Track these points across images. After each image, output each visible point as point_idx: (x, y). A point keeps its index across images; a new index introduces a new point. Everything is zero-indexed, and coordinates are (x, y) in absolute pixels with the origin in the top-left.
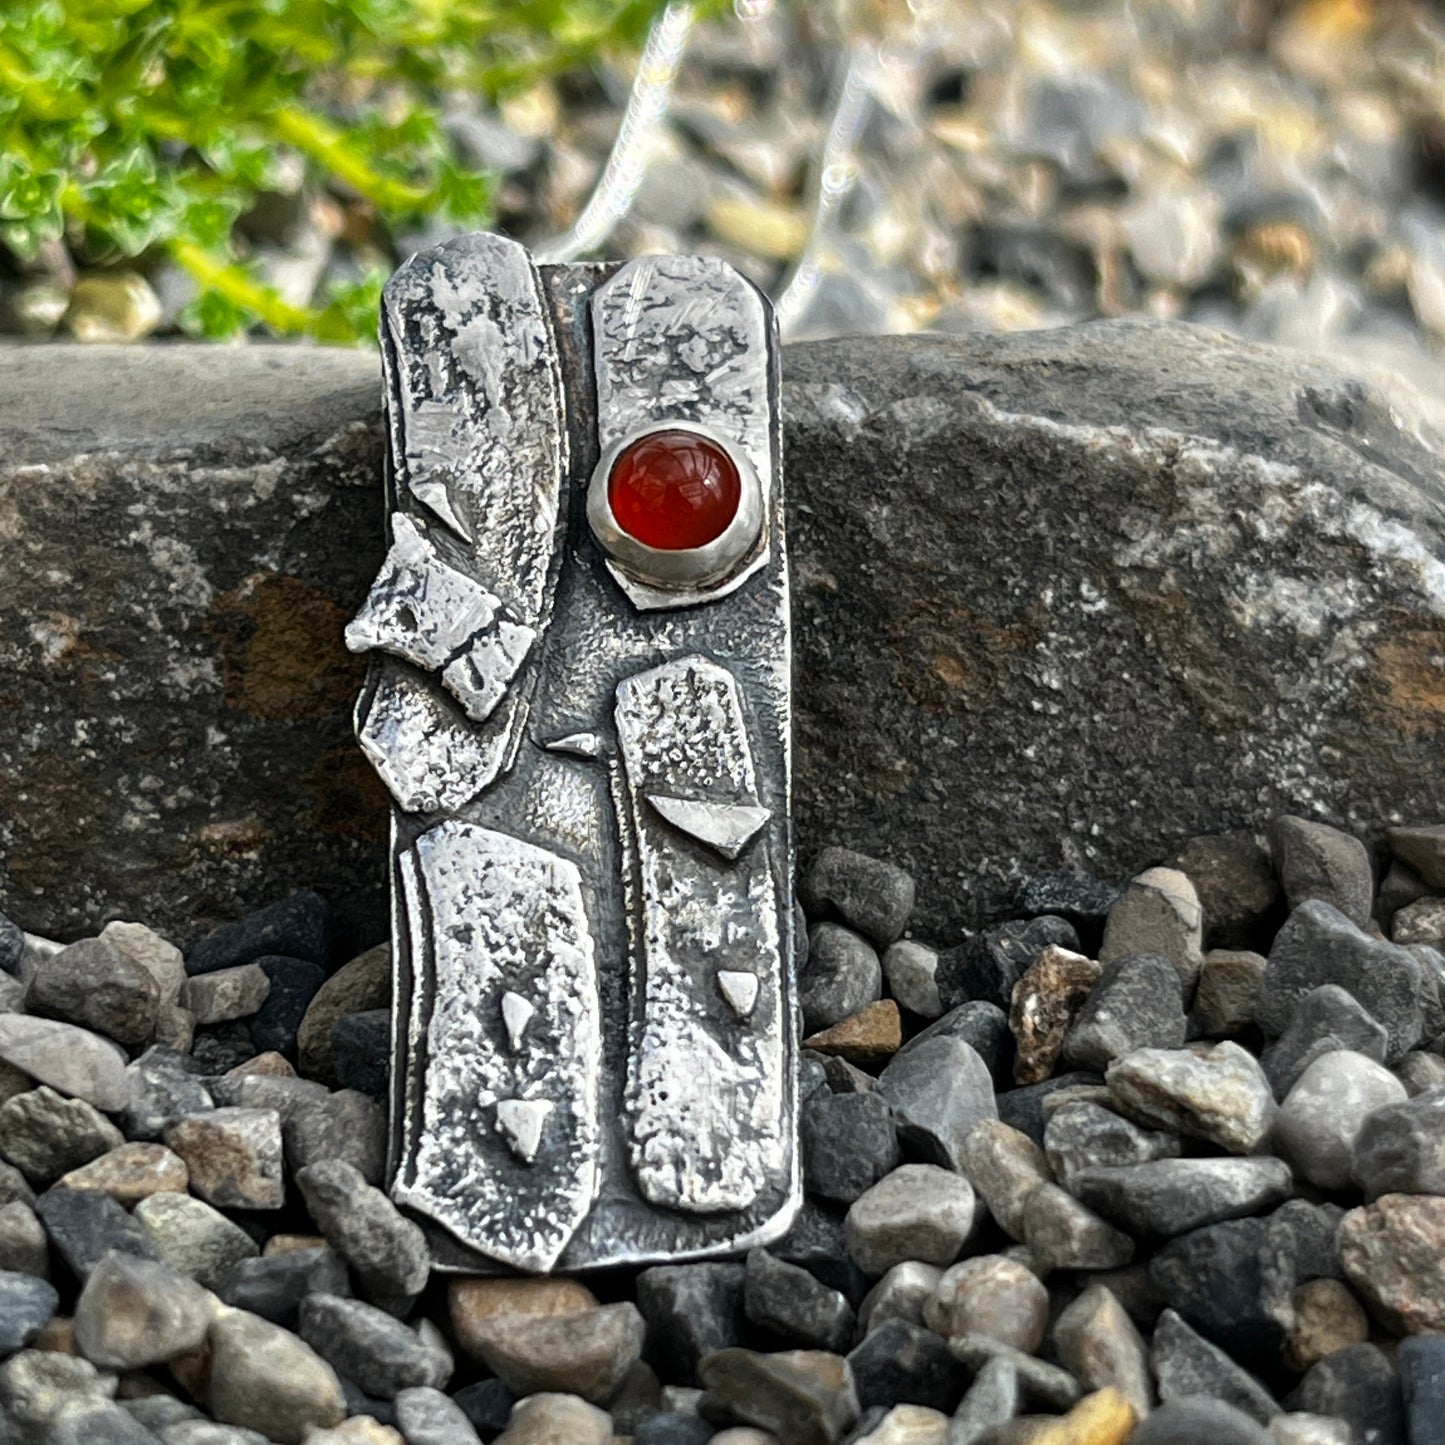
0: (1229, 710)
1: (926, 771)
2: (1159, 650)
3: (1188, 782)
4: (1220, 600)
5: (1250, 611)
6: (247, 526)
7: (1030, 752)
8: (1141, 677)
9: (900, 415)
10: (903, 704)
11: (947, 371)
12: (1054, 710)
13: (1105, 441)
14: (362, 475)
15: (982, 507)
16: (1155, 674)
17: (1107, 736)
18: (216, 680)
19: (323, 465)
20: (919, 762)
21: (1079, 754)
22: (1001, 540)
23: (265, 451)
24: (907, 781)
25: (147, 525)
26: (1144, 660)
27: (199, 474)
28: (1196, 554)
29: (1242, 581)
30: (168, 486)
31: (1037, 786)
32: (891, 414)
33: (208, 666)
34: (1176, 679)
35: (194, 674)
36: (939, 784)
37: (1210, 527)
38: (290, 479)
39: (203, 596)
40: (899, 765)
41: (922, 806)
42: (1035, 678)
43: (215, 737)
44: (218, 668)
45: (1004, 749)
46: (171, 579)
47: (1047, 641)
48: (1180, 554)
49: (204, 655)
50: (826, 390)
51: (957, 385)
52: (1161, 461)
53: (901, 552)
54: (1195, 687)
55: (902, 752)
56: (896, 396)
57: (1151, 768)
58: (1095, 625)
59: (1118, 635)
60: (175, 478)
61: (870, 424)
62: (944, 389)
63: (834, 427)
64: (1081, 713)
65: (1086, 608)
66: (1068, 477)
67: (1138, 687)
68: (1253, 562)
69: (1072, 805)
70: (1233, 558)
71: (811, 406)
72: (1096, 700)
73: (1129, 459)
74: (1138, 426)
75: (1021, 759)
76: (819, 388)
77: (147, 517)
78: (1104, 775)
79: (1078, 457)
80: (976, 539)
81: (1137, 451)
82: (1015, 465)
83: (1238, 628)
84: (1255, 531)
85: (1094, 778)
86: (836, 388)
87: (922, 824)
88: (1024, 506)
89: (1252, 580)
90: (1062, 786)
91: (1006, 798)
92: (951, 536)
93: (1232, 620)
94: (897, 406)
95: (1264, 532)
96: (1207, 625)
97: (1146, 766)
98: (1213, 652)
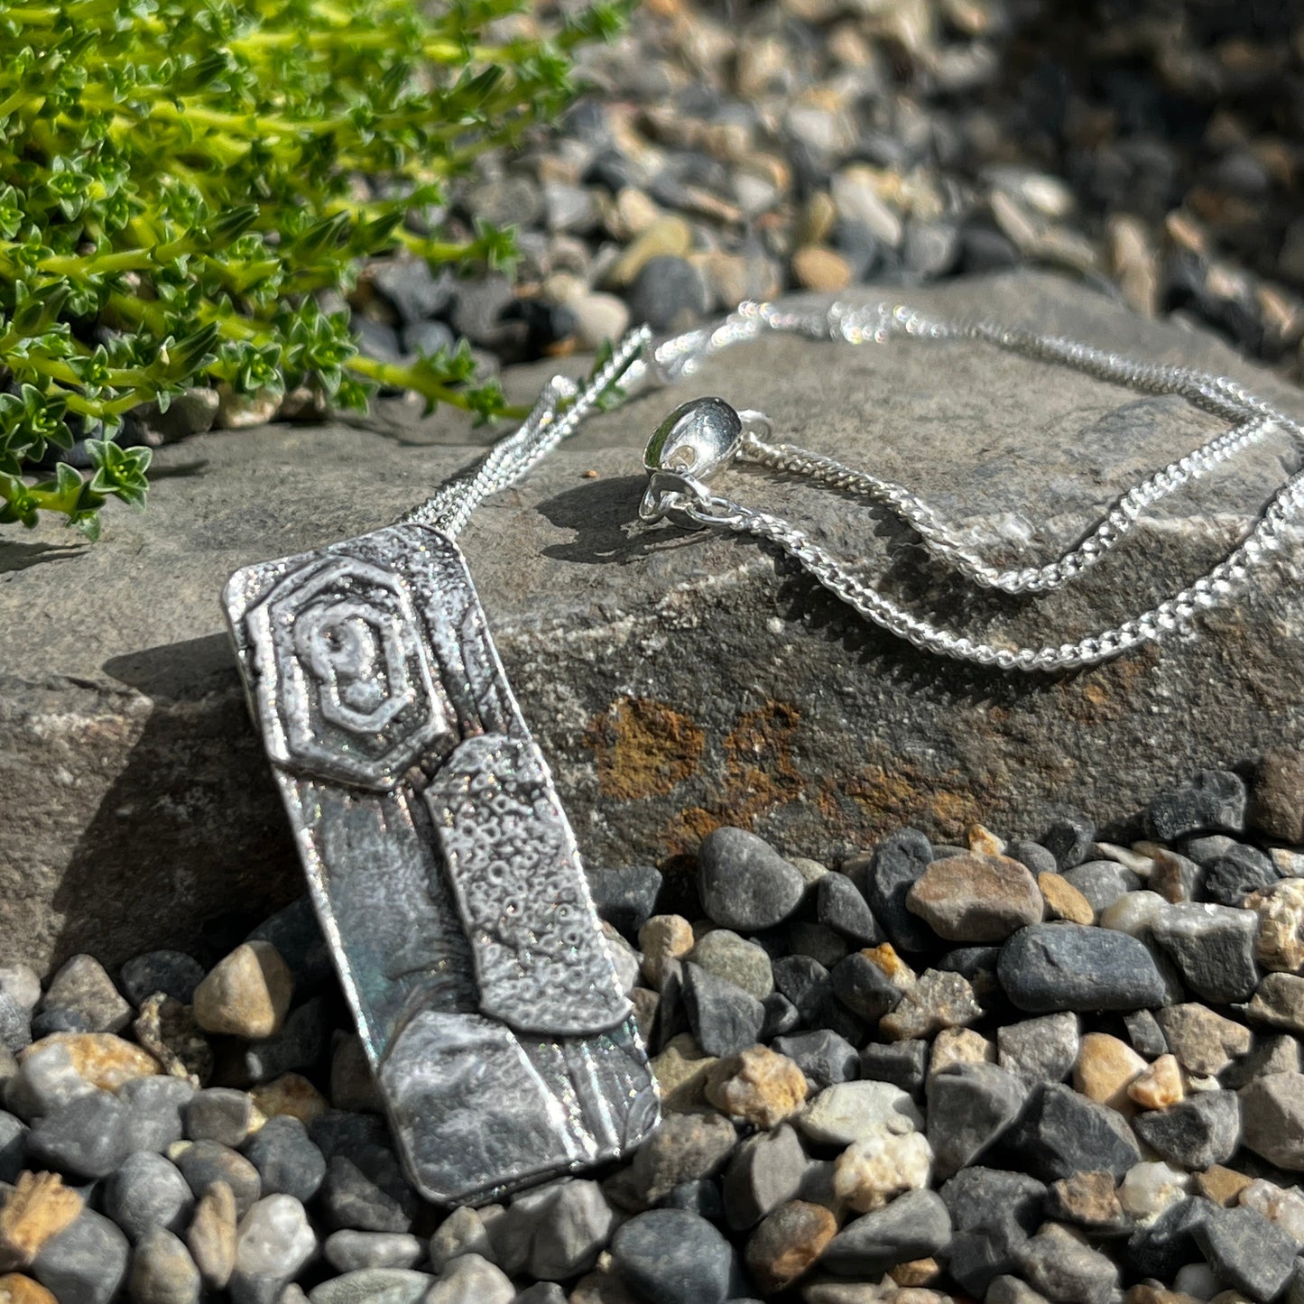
0: (1280, 693)
1: (1084, 764)
2: (1233, 662)
3: (1254, 744)
4: (1270, 622)
5: (1289, 626)
6: (610, 667)
7: (1153, 741)
8: (1221, 680)
9: (1054, 529)
10: (1067, 720)
11: (1078, 493)
12: (1167, 710)
13: (1189, 529)
14: (690, 621)
15: (1113, 583)
16: (1231, 677)
17: (1203, 723)
18: (595, 778)
19: (661, 617)
20: (1079, 758)
21: (1185, 737)
22: (1126, 603)
23: (618, 612)
24: (1072, 772)
25: (539, 676)
26: (1223, 668)
27: (572, 636)
28: (1253, 595)
29: (1283, 608)
30: (552, 648)
31: (1157, 762)
32: (1048, 530)
33: (589, 769)
34: (1244, 679)
35: (578, 775)
36: (1092, 770)
37: (1261, 576)
38: (639, 630)
39: (581, 721)
40: (1067, 762)
41: (1082, 788)
42: (1152, 691)
43: (595, 816)
44: (595, 768)
45: (1136, 741)
46: (557, 711)
47: (1158, 665)
48: (1241, 597)
49: (584, 761)
50: (1002, 519)
51: (1087, 502)
52: (1227, 536)
53: (1060, 621)
54: (1257, 682)
55: (1068, 753)
56: (1048, 516)
57: (1230, 739)
58: (1189, 651)
59: (1205, 655)
60: (555, 640)
61: (1035, 538)
62: (1080, 507)
63: (1010, 543)
64: (1183, 709)
65: (1183, 640)
66: (1168, 554)
67: (1220, 685)
68: (1289, 595)
69: (1181, 772)
70: (1275, 594)
71: (995, 532)
72: (1193, 700)
73: (1204, 537)
74: (1208, 514)
75: (1147, 746)
76: (997, 517)
77: (537, 671)
78: (1201, 748)
79: (1173, 541)
80: (1109, 606)
81: (1210, 532)
82: (1133, 552)
83: (1283, 639)
84: (1289, 574)
85: (1195, 751)
86: (1010, 516)
87: (1083, 800)
88: (1140, 579)
89: (1289, 608)
90: (1174, 760)
91: (1138, 773)
92: (1093, 605)
93: (1277, 634)
94: (1050, 523)
95: (1295, 574)
96: (1261, 639)
97: (1227, 738)
98: (1267, 657)
